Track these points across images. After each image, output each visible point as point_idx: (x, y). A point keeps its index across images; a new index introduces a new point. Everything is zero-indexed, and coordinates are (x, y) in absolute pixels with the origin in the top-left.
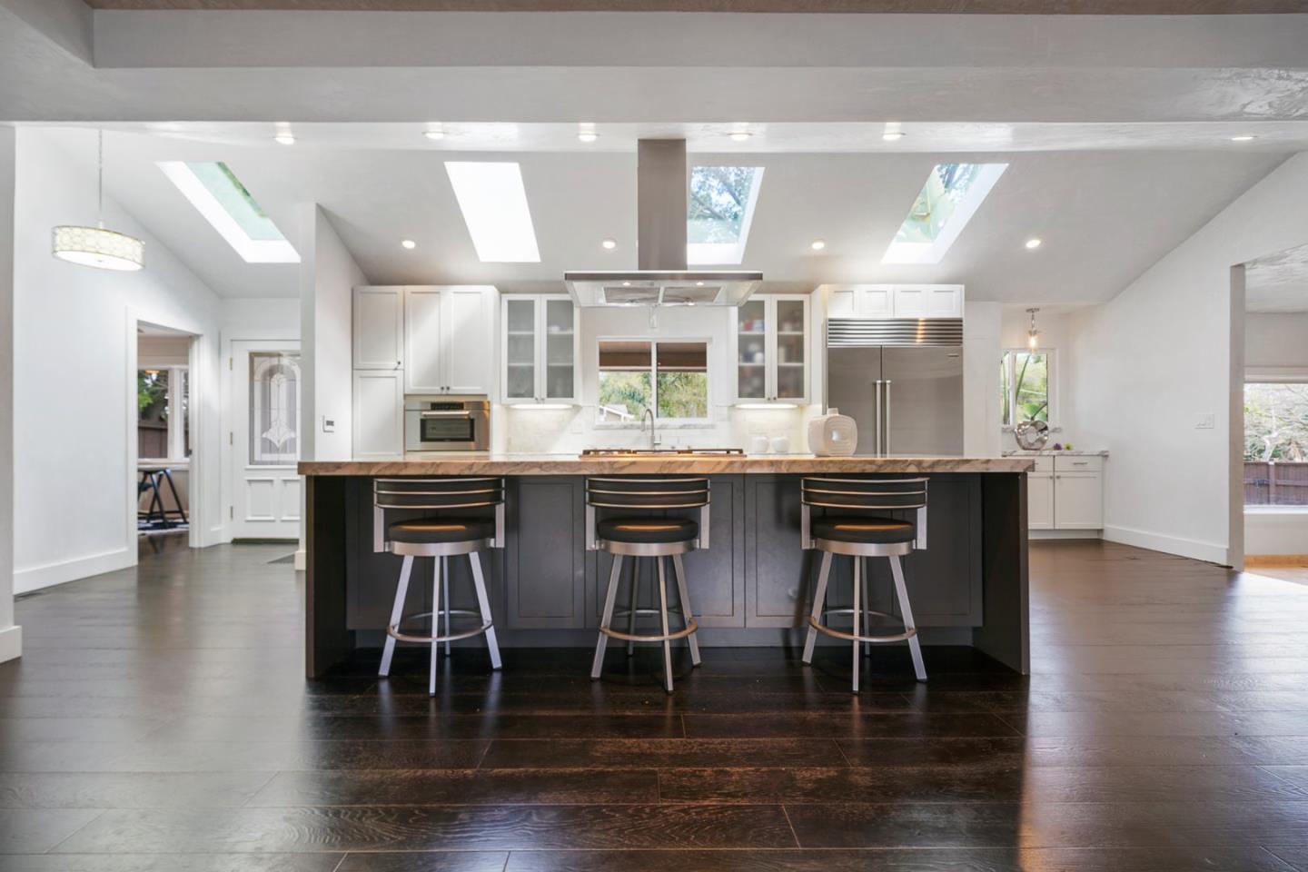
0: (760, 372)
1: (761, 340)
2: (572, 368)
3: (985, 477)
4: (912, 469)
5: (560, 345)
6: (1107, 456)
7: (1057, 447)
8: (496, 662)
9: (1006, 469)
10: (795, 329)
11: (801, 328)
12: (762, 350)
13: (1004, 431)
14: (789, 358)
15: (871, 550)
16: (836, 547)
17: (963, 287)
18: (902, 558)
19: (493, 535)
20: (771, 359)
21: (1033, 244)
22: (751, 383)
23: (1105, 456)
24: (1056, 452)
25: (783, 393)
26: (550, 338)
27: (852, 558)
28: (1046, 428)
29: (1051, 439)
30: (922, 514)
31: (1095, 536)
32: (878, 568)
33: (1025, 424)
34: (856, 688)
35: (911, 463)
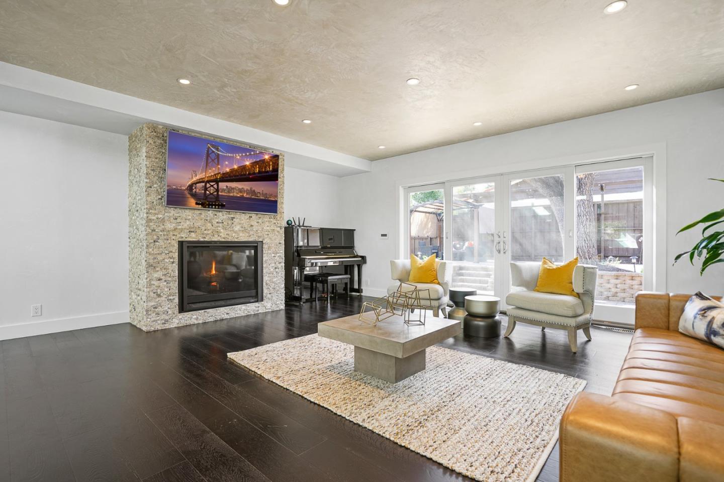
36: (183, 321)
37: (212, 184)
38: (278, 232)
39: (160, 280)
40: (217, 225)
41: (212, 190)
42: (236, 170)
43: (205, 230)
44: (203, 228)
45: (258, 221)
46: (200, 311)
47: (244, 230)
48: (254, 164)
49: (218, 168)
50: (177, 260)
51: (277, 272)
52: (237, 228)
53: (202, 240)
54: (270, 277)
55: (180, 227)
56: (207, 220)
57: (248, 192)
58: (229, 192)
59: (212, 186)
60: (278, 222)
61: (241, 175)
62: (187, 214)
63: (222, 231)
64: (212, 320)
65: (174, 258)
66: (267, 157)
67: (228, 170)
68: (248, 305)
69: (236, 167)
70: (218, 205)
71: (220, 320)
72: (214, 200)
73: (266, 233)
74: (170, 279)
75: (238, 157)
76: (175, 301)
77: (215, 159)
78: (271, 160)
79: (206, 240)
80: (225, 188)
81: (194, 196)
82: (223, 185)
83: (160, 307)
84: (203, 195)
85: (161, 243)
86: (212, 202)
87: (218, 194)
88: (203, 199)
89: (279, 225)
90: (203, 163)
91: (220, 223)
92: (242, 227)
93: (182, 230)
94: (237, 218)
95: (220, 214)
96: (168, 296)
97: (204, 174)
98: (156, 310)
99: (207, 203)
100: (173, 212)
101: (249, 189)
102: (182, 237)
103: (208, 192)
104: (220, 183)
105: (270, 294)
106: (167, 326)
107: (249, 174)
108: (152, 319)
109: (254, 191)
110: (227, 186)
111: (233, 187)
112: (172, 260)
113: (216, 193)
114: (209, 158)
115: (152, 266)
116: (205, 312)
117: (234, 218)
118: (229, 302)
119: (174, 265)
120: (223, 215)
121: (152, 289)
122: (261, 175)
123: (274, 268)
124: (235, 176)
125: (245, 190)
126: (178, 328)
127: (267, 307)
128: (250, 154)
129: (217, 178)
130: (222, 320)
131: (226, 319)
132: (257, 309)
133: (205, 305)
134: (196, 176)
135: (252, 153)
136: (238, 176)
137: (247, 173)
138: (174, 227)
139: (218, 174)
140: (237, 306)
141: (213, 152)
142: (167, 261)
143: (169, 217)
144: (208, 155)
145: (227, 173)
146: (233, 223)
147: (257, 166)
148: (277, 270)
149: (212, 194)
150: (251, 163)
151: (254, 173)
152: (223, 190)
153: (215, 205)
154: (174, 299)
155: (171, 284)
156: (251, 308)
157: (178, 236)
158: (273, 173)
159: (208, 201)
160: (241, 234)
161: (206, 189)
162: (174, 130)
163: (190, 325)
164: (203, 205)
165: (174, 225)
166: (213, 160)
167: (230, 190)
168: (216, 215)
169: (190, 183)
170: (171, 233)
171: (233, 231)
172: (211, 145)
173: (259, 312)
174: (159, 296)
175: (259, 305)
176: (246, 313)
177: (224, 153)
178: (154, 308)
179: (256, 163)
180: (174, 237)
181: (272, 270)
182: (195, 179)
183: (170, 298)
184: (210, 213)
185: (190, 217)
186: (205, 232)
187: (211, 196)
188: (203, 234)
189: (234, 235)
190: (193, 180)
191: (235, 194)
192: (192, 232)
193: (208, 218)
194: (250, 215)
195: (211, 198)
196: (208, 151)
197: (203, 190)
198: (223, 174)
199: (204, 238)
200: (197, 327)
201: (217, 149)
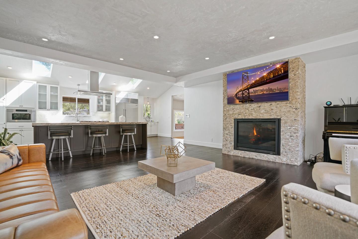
0: (102, 106)
1: (102, 100)
2: (58, 103)
3: (142, 124)
4: (134, 124)
5: (54, 97)
6: (158, 123)
7: (152, 121)
8: (71, 157)
9: (145, 123)
10: (109, 98)
11: (110, 98)
12: (102, 101)
13: (144, 118)
14: (108, 104)
15: (130, 134)
16: (125, 134)
17: (138, 94)
18: (133, 135)
19: (71, 135)
20: (104, 104)
21: (148, 88)
22: (100, 109)
23: (158, 122)
24: (151, 122)
25: (106, 110)
26: (51, 95)
27: (127, 135)
28: (150, 118)
29: (151, 120)
30: (135, 129)
31: (156, 135)
32: (130, 136)
33: (147, 117)
34: (128, 151)
35: (134, 123)
36: (235, 153)
37: (246, 91)
38: (294, 112)
39: (227, 134)
40: (251, 110)
41: (246, 94)
42: (258, 80)
43: (245, 113)
44: (244, 113)
45: (277, 106)
46: (243, 151)
47: (267, 112)
48: (269, 74)
49: (248, 82)
50: (233, 127)
51: (292, 139)
52: (263, 111)
53: (244, 118)
54: (286, 141)
55: (235, 113)
56: (246, 109)
57: (267, 90)
58: (255, 93)
59: (246, 92)
60: (293, 105)
61: (262, 82)
62: (238, 106)
63: (254, 113)
64: (248, 157)
65: (232, 126)
66: (278, 66)
67: (253, 82)
68: (268, 155)
69: (258, 79)
70: (250, 101)
71: (252, 158)
72: (247, 99)
73: (283, 113)
74: (231, 134)
75: (259, 73)
76: (232, 144)
77: (246, 79)
78: (281, 67)
79: (246, 118)
80: (253, 91)
81: (238, 98)
82: (251, 90)
83: (227, 145)
84: (242, 97)
85: (228, 119)
86: (247, 100)
87: (249, 95)
88: (242, 99)
89: (294, 107)
90: (241, 82)
91: (253, 109)
92: (266, 111)
93: (235, 114)
94: (263, 106)
95: (253, 105)
96: (230, 141)
97: (242, 87)
98: (226, 146)
99: (244, 101)
100: (232, 106)
101: (267, 88)
102: (236, 117)
103: (244, 95)
104: (250, 90)
105: (285, 152)
106: (229, 153)
107: (267, 80)
108: (225, 149)
109: (271, 89)
110: (254, 90)
111: (257, 90)
112: (231, 127)
113: (248, 95)
114: (244, 79)
115: (225, 128)
116: (245, 152)
117: (261, 106)
118: (257, 150)
119: (232, 129)
120: (254, 105)
121: (224, 137)
122: (275, 78)
123: (289, 136)
124: (258, 84)
125: (265, 89)
126: (233, 156)
127: (282, 160)
128: (266, 69)
129: (248, 88)
130: (253, 159)
131: (255, 159)
132: (275, 159)
133: (245, 149)
134: (238, 89)
135: (267, 68)
136: (259, 83)
137: (265, 80)
138: (232, 113)
139: (248, 85)
140: (261, 154)
141: (245, 75)
142: (230, 127)
143: (231, 109)
144: (243, 78)
145: (253, 83)
146: (260, 109)
147: (272, 74)
148: (292, 138)
149: (246, 96)
150: (267, 74)
151: (270, 79)
152: (252, 93)
153: (248, 101)
154: (232, 143)
155: (231, 137)
156: (271, 157)
157: (234, 116)
158: (285, 74)
159: (244, 100)
160: (265, 115)
161: (243, 94)
162: (232, 72)
163: (238, 156)
164: (242, 102)
165: (232, 112)
166: (245, 80)
167: (255, 92)
168: (251, 105)
169: (236, 93)
170: (232, 115)
171: (260, 113)
172: (243, 73)
173: (276, 161)
174: (227, 141)
175: (277, 157)
176: (266, 159)
177: (250, 74)
178: (225, 145)
179: (271, 72)
180: (232, 117)
181: (288, 137)
182: (238, 91)
183: (231, 142)
184: (247, 105)
185: (239, 108)
186: (245, 114)
187: (246, 97)
188: (244, 115)
189: (261, 115)
190: (237, 91)
191: (259, 93)
192: (239, 114)
193: (247, 108)
194: (271, 103)
195: (246, 98)
196: (243, 76)
197: (242, 95)
198: (251, 84)
199: (245, 117)
200: (241, 158)
201: (247, 74)
